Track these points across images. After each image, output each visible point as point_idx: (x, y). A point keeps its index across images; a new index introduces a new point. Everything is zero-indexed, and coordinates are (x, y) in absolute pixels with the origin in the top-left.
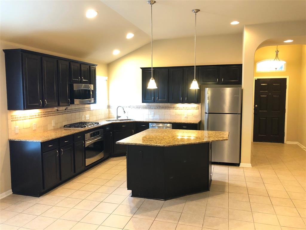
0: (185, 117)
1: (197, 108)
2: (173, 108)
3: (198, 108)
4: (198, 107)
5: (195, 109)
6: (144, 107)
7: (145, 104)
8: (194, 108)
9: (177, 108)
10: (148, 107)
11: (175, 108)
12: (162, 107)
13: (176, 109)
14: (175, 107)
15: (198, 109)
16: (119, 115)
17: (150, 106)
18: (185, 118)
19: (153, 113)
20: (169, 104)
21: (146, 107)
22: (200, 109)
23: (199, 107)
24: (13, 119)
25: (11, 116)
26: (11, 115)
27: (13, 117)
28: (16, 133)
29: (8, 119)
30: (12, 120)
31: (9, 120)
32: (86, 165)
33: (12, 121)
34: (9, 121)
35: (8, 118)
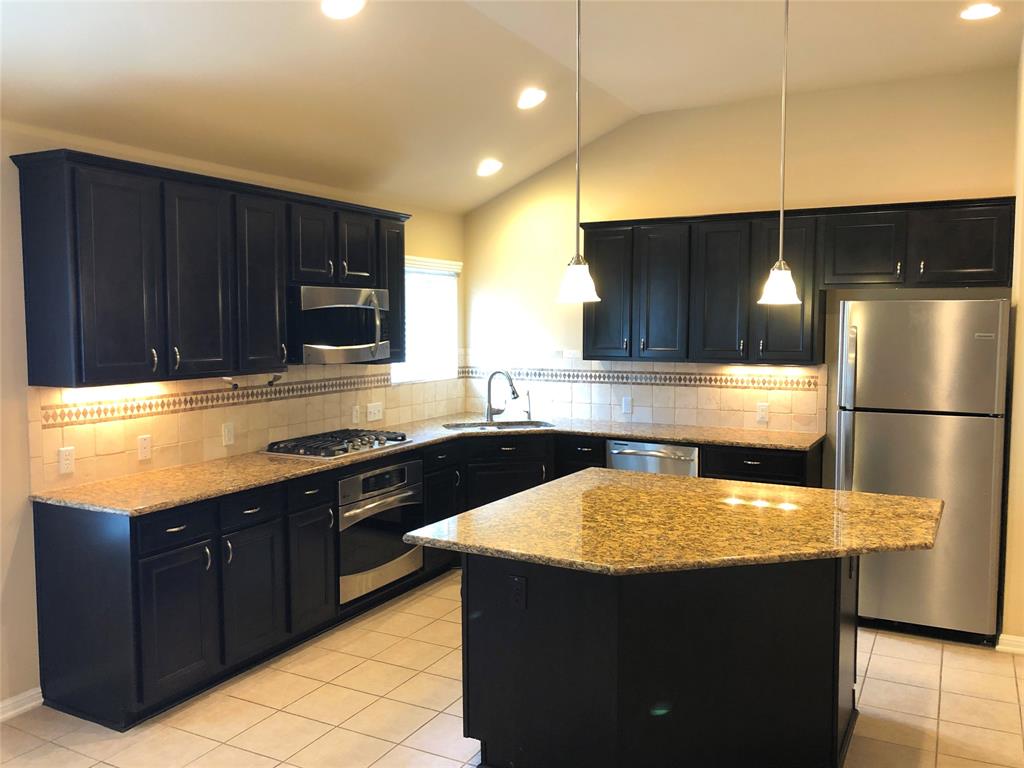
0: (758, 419)
1: (809, 383)
2: (709, 382)
3: (816, 384)
4: (812, 381)
5: (801, 386)
6: (595, 377)
7: (596, 365)
8: (798, 383)
9: (724, 384)
10: (609, 377)
11: (718, 383)
12: (665, 379)
13: (721, 387)
14: (719, 378)
15: (812, 386)
16: (495, 406)
17: (616, 372)
18: (759, 422)
19: (630, 398)
20: (692, 368)
21: (600, 377)
22: (822, 389)
23: (819, 381)
24: (51, 421)
25: (43, 408)
26: (43, 404)
27: (50, 412)
28: (63, 471)
29: (30, 419)
30: (44, 422)
31: (30, 425)
32: (342, 601)
33: (44, 427)
34: (35, 427)
35: (27, 417)
